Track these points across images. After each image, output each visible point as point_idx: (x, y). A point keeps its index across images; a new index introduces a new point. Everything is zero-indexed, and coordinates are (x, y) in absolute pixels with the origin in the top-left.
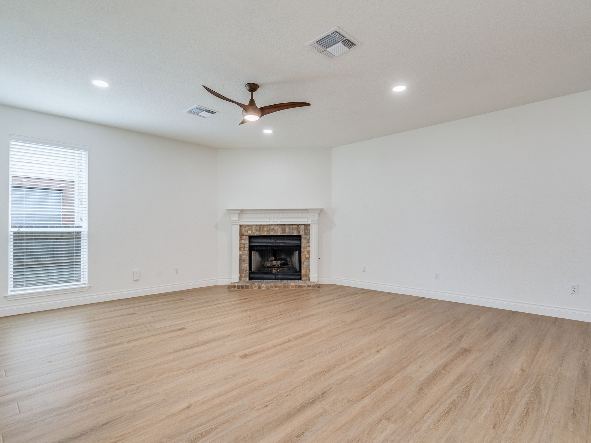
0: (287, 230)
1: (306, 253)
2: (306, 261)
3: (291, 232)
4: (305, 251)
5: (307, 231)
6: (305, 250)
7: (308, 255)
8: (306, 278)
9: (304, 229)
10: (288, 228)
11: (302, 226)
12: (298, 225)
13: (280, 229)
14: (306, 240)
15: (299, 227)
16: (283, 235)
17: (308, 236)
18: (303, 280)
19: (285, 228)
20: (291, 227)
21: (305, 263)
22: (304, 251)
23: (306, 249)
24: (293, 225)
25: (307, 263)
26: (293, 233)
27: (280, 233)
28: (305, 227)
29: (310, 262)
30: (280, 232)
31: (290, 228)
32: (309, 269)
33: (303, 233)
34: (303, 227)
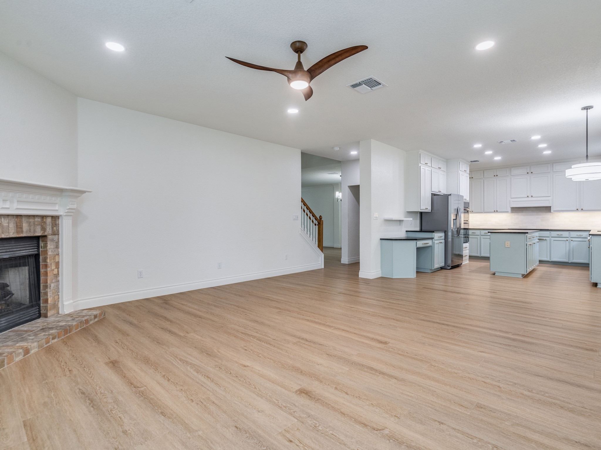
0: (25, 226)
1: (53, 267)
2: (54, 281)
3: (32, 230)
4: (53, 264)
5: (55, 228)
6: (52, 261)
7: (56, 270)
8: (53, 311)
9: (51, 224)
10: (27, 222)
11: (48, 218)
12: (43, 217)
13: (12, 226)
14: (54, 243)
15: (44, 220)
16: (18, 236)
17: (57, 236)
18: (50, 316)
19: (21, 222)
20: (31, 220)
21: (52, 285)
22: (51, 264)
23: (54, 259)
24: (34, 216)
25: (55, 284)
26: (35, 231)
27: (14, 233)
28: (52, 220)
29: (59, 281)
30: (13, 231)
31: (30, 222)
32: (58, 294)
33: (50, 232)
34: (49, 220)
